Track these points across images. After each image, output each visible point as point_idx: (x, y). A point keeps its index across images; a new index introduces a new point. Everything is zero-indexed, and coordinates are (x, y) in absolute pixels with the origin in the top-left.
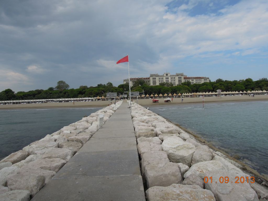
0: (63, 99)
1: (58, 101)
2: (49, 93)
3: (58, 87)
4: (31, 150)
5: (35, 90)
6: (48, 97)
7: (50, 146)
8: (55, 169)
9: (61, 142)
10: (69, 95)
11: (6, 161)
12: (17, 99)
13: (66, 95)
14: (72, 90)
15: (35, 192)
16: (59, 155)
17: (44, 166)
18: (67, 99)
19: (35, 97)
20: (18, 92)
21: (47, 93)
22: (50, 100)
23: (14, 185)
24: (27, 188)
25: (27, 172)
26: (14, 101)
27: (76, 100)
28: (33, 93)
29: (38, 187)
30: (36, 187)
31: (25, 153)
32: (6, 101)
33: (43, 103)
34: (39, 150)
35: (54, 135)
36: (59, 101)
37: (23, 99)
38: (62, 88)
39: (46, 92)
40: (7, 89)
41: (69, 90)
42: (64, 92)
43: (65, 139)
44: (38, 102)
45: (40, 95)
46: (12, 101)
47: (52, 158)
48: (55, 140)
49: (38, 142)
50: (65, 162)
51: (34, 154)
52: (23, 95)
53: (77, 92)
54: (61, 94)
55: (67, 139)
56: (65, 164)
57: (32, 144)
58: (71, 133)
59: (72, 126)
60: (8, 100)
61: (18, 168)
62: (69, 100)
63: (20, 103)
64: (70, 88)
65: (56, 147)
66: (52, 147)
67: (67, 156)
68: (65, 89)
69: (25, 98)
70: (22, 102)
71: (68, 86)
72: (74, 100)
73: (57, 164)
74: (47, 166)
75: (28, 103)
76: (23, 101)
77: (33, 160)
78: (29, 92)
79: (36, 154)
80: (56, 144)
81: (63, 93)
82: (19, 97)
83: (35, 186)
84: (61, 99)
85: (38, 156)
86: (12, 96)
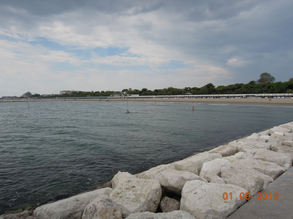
0: (267, 95)
1: (259, 96)
2: (250, 88)
3: (260, 81)
4: (239, 147)
5: (235, 84)
6: (248, 92)
7: (261, 146)
8: (271, 174)
9: (274, 144)
10: (274, 90)
11: (216, 152)
12: (217, 93)
13: (270, 90)
14: (279, 84)
15: (252, 193)
16: (274, 160)
17: (258, 167)
18: (271, 95)
19: (235, 92)
20: (218, 86)
21: (248, 88)
22: (250, 95)
23: (228, 178)
24: (244, 187)
25: (240, 169)
26: (215, 95)
27: (284, 96)
28: (233, 87)
29: (256, 190)
30: (254, 189)
31: (233, 148)
32: (207, 95)
33: (242, 98)
34: (249, 148)
35: (262, 134)
36: (261, 96)
37: (222, 94)
38: (265, 81)
39: (246, 86)
40: (209, 83)
41: (275, 84)
42: (268, 85)
43: (278, 142)
44: (238, 96)
45: (239, 89)
46: (212, 95)
47: (266, 161)
48: (267, 141)
49: (245, 140)
50: (284, 170)
51: (243, 151)
52: (223, 90)
53: (285, 87)
54: (264, 89)
55: (282, 142)
56: (284, 172)
57: (239, 141)
58: (284, 135)
59: (285, 128)
60: (209, 94)
61: (229, 162)
62: (274, 96)
63: (219, 97)
64: (276, 81)
65: (267, 149)
66: (263, 148)
67: (285, 163)
68: (269, 83)
69: (224, 92)
70: (222, 97)
71: (273, 79)
72: (280, 96)
73: (274, 170)
74: (262, 168)
75: (228, 98)
76: (222, 95)
77: (243, 157)
78: (229, 86)
79: (245, 152)
80: (268, 145)
81: (266, 87)
82: (219, 92)
83: (253, 187)
84: (263, 95)
85: (248, 155)
86: (212, 90)
